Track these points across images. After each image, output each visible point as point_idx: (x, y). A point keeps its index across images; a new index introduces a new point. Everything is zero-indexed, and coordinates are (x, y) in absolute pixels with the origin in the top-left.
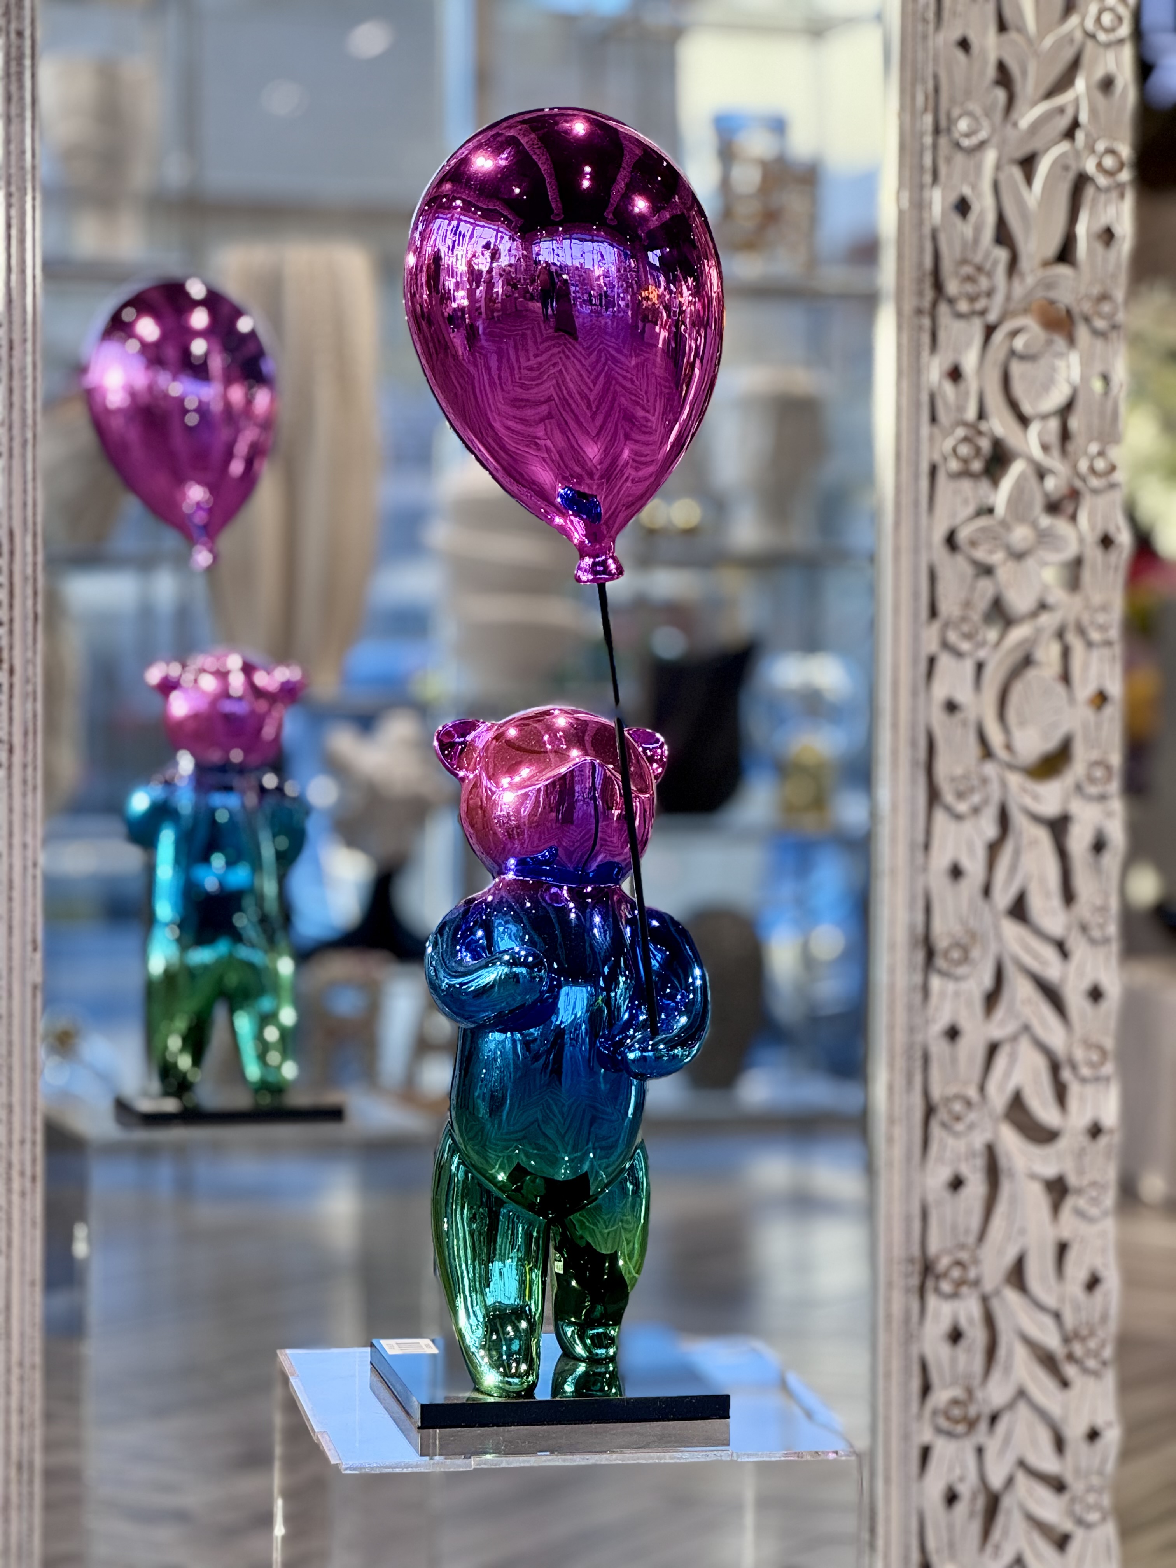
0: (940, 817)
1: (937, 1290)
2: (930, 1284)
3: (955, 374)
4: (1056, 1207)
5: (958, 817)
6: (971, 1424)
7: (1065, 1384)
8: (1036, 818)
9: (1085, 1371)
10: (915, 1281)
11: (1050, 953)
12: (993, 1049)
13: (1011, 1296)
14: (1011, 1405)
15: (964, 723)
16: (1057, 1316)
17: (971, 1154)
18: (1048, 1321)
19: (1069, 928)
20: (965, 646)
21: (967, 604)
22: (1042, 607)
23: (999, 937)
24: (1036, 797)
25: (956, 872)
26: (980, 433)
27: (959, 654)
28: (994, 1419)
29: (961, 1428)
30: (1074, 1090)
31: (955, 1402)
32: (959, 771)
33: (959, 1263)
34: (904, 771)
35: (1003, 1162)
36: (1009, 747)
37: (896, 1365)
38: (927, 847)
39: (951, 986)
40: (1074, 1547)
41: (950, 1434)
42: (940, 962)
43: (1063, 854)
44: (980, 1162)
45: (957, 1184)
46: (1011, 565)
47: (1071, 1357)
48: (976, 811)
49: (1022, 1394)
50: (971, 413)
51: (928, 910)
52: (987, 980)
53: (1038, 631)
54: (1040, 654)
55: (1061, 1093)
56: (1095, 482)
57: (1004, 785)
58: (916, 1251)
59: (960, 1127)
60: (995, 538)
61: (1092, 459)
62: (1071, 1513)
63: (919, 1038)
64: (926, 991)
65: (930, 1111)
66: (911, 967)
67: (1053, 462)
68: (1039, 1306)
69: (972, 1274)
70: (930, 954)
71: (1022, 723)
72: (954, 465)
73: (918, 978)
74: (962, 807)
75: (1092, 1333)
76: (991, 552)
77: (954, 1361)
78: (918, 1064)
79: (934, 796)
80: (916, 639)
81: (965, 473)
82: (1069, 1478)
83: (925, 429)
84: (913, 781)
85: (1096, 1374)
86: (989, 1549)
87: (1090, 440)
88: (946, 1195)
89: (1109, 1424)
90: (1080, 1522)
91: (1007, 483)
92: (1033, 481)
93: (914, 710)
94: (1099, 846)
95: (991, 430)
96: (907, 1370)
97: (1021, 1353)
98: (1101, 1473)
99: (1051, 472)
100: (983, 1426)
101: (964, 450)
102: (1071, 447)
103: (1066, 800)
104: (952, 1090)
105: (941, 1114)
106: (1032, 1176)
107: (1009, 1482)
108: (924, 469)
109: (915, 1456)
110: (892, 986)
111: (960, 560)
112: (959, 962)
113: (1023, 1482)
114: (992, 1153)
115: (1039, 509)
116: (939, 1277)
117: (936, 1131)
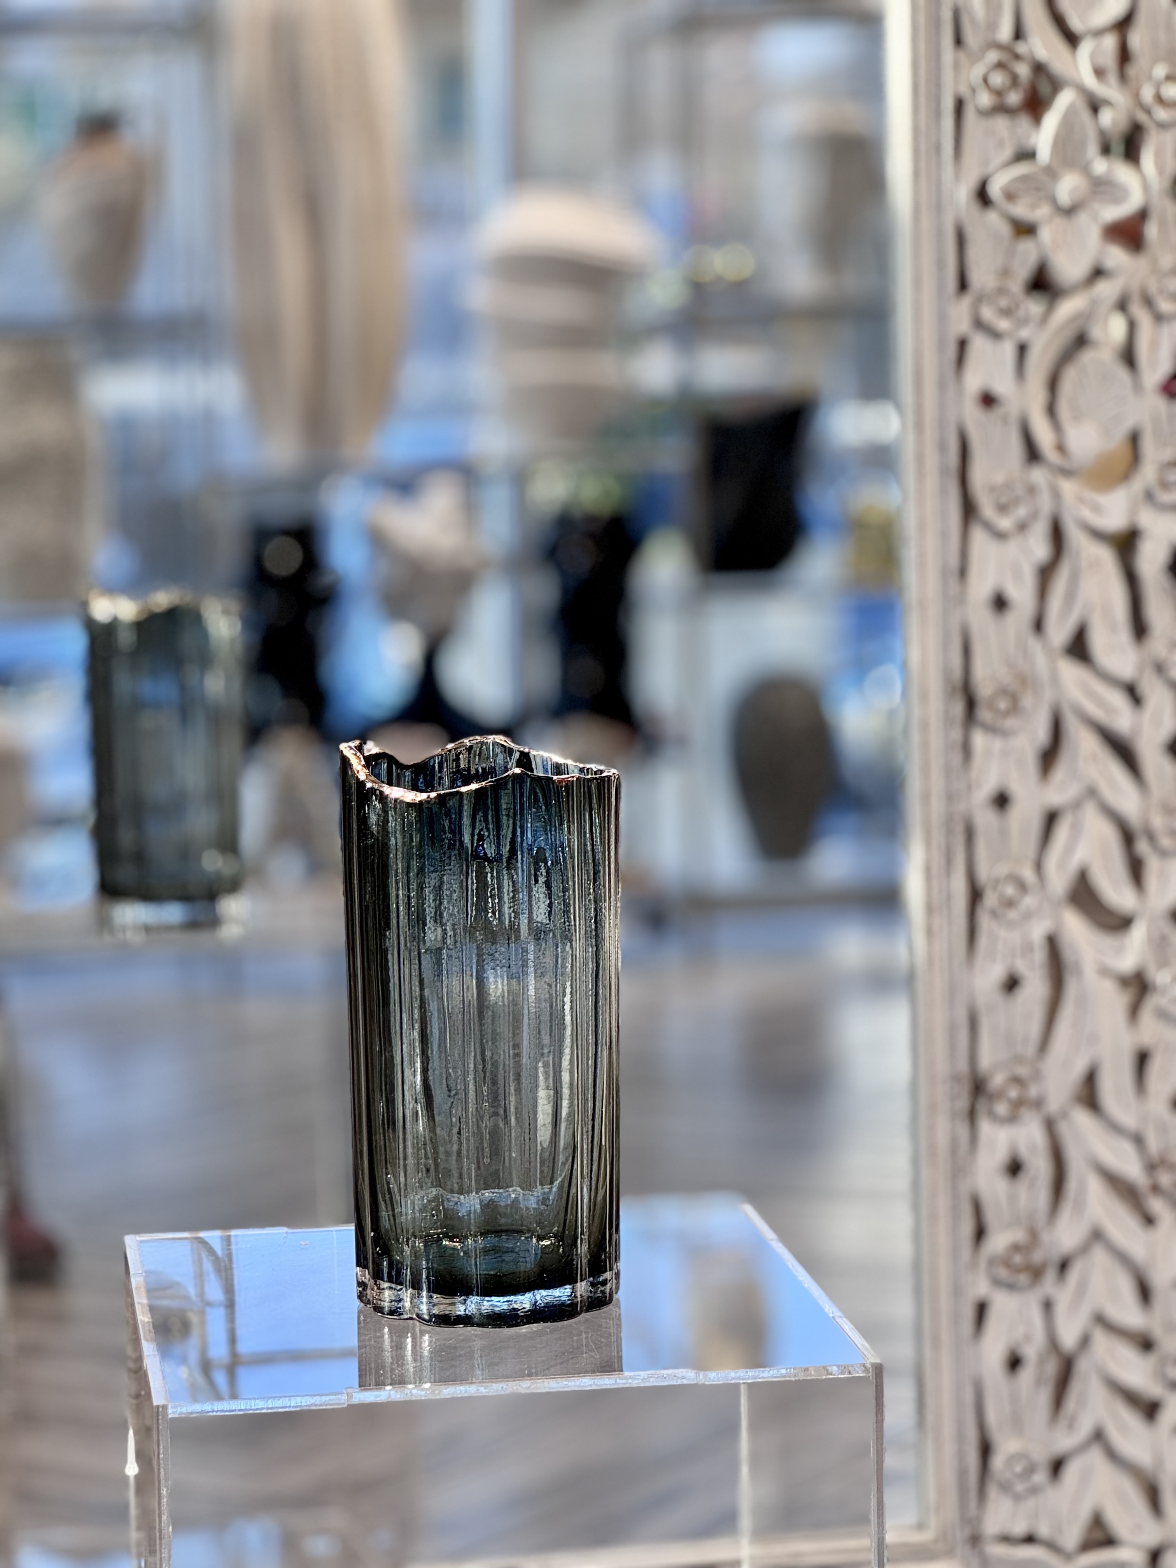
0: (979, 537)
1: (991, 1114)
2: (982, 1106)
4: (1134, 1010)
5: (1000, 536)
6: (1036, 1273)
7: (1149, 1220)
8: (1098, 535)
10: (963, 1103)
11: (1118, 700)
12: (1051, 819)
13: (1082, 1118)
14: (1085, 1249)
15: (1005, 420)
16: (1138, 1140)
17: (1028, 948)
18: (1128, 1148)
19: (1141, 668)
20: (1003, 324)
21: (1005, 273)
22: (1098, 273)
23: (1055, 680)
24: (1097, 509)
25: (1000, 603)
26: (1017, 57)
27: (995, 335)
28: (1064, 1266)
29: (1023, 1278)
30: (1153, 865)
31: (1016, 1248)
32: (999, 478)
33: (1017, 1080)
34: (932, 481)
35: (1068, 955)
36: (1061, 448)
37: (943, 1203)
38: (963, 572)
39: (997, 744)
40: (1165, 1416)
41: (1010, 1287)
42: (984, 714)
43: (1132, 579)
44: (1040, 955)
45: (1012, 984)
46: (1059, 222)
47: (1156, 1189)
48: (1022, 527)
49: (1097, 1235)
50: (1005, 32)
51: (967, 650)
52: (1042, 735)
53: (1094, 303)
54: (1096, 333)
55: (1136, 868)
56: (1162, 114)
57: (1056, 494)
58: (963, 1066)
59: (1012, 915)
60: (1038, 189)
61: (1158, 86)
62: (1161, 1375)
63: (961, 807)
64: (966, 750)
65: (975, 895)
66: (948, 720)
67: (1110, 90)
68: (1115, 1128)
69: (1033, 1091)
70: (971, 704)
71: (1078, 417)
72: (985, 99)
73: (957, 734)
74: (1005, 523)
76: (1034, 207)
77: (1013, 1198)
78: (960, 839)
79: (969, 510)
80: (942, 318)
81: (1001, 109)
82: (1157, 1332)
83: (948, 53)
84: (943, 492)
86: (1063, 1423)
87: (1156, 61)
88: (998, 998)
91: (1052, 120)
92: (1085, 115)
93: (942, 405)
95: (1031, 52)
96: (955, 1211)
97: (1095, 1188)
99: (1107, 103)
100: (1050, 1275)
101: (998, 79)
102: (1132, 71)
103: (1133, 510)
104: (1003, 869)
105: (990, 900)
106: (1104, 971)
107: (1085, 1341)
108: (948, 105)
109: (968, 1313)
110: (925, 745)
111: (993, 218)
112: (1007, 713)
113: (1101, 1340)
114: (1053, 945)
115: (1092, 150)
116: (993, 1097)
117: (985, 921)
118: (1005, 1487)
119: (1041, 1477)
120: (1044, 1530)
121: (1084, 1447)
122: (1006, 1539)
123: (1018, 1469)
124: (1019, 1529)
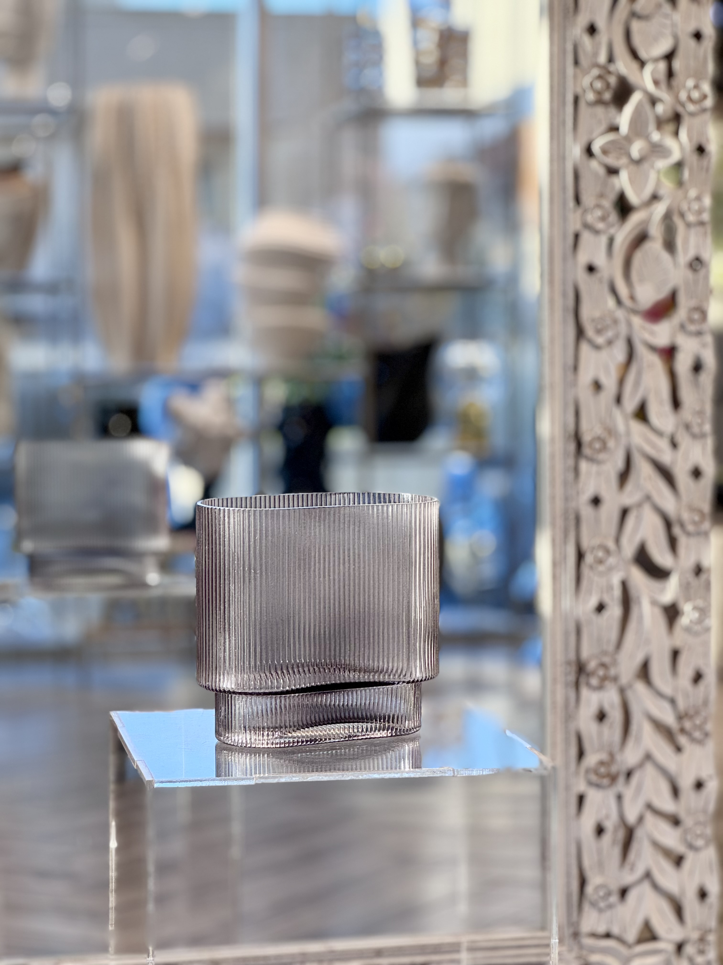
0: (585, 348)
1: (588, 685)
2: (583, 680)
3: (592, 30)
4: (670, 624)
5: (597, 347)
6: (613, 778)
7: (679, 749)
8: (653, 348)
9: (693, 740)
10: (572, 678)
11: (665, 445)
12: (624, 513)
13: (640, 688)
14: (641, 765)
15: (601, 281)
16: (673, 701)
17: (611, 587)
18: (666, 706)
19: (678, 428)
20: (600, 226)
21: (602, 195)
22: (655, 197)
23: (628, 433)
24: (652, 333)
25: (597, 386)
26: (609, 73)
27: (596, 232)
28: (629, 774)
29: (606, 781)
30: (683, 541)
31: (602, 763)
32: (597, 315)
33: (603, 665)
34: (558, 314)
35: (633, 592)
36: (632, 298)
37: (560, 737)
38: (576, 368)
39: (594, 468)
40: (687, 864)
41: (598, 786)
42: (586, 451)
43: (672, 375)
44: (617, 592)
45: (600, 608)
46: (633, 168)
47: (682, 730)
48: (610, 343)
49: (648, 757)
50: (602, 58)
51: (577, 414)
52: (620, 463)
54: (650, 234)
55: (673, 543)
56: (691, 107)
57: (629, 324)
58: (572, 656)
59: (601, 568)
60: (620, 149)
61: (689, 92)
62: (684, 841)
63: (573, 505)
64: (576, 471)
65: (580, 556)
66: (566, 454)
67: (662, 94)
68: (660, 695)
69: (612, 672)
70: (579, 445)
71: (642, 280)
72: (591, 96)
73: (571, 462)
74: (600, 340)
75: (697, 712)
76: (618, 158)
77: (600, 734)
78: (572, 523)
79: (580, 333)
80: (565, 220)
81: (599, 102)
82: (683, 815)
83: (570, 69)
84: (565, 321)
85: (700, 742)
86: (627, 867)
87: (688, 77)
88: (594, 617)
89: (710, 777)
90: (691, 847)
91: (629, 109)
92: (647, 107)
93: (565, 271)
94: (697, 367)
95: (617, 70)
96: (567, 741)
97: (647, 729)
98: (705, 811)
99: (660, 100)
100: (621, 780)
101: (598, 85)
102: (675, 82)
103: (673, 335)
104: (596, 542)
105: (589, 559)
106: (654, 603)
107: (641, 819)
108: (570, 99)
109: (574, 801)
110: (553, 468)
111: (594, 164)
112: (600, 451)
113: (650, 819)
114: (625, 586)
115: (652, 126)
116: (589, 675)
117: (586, 571)
118: (594, 904)
119: (614, 899)
120: (615, 930)
121: (639, 882)
122: (594, 935)
123: (601, 893)
124: (602, 929)
